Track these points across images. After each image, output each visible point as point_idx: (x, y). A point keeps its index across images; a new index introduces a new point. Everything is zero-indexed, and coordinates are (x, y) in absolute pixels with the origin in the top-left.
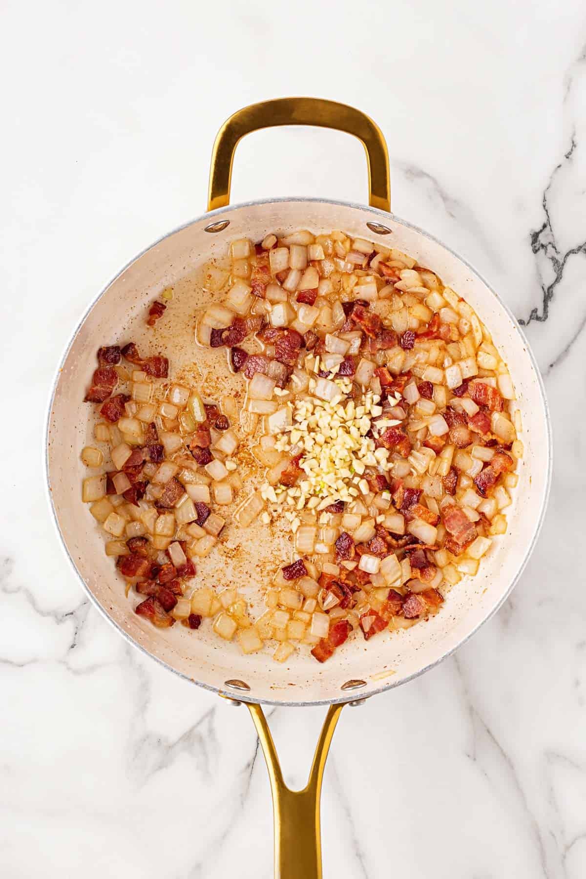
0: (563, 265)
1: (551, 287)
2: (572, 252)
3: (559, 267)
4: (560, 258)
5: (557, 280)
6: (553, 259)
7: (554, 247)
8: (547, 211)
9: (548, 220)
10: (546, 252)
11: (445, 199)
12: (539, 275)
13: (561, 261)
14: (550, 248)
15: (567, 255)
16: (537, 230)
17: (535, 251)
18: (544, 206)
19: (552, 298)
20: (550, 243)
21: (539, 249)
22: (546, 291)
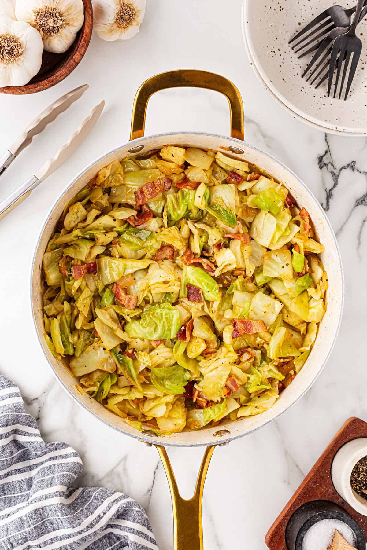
0: (338, 176)
1: (331, 190)
2: (344, 168)
3: (336, 177)
4: (336, 172)
5: (335, 186)
6: (332, 172)
7: (332, 165)
8: (327, 142)
9: (329, 148)
10: (327, 168)
11: (264, 136)
12: (324, 183)
13: (337, 174)
14: (330, 166)
15: (341, 170)
16: (322, 155)
17: (321, 168)
18: (326, 140)
19: (332, 197)
20: (330, 163)
21: (323, 167)
22: (328, 192)
